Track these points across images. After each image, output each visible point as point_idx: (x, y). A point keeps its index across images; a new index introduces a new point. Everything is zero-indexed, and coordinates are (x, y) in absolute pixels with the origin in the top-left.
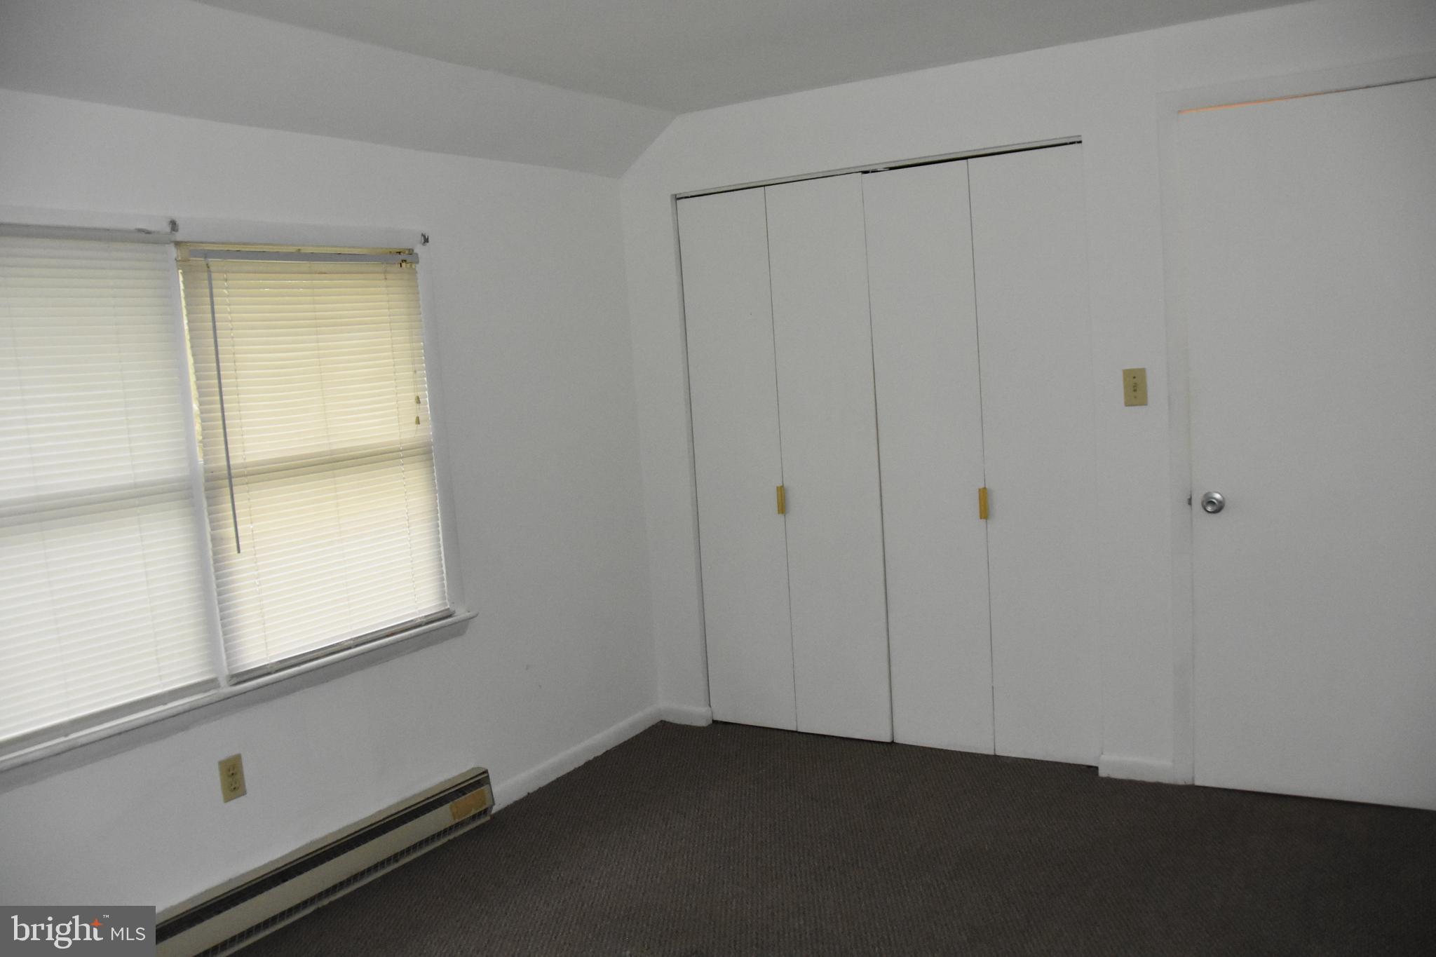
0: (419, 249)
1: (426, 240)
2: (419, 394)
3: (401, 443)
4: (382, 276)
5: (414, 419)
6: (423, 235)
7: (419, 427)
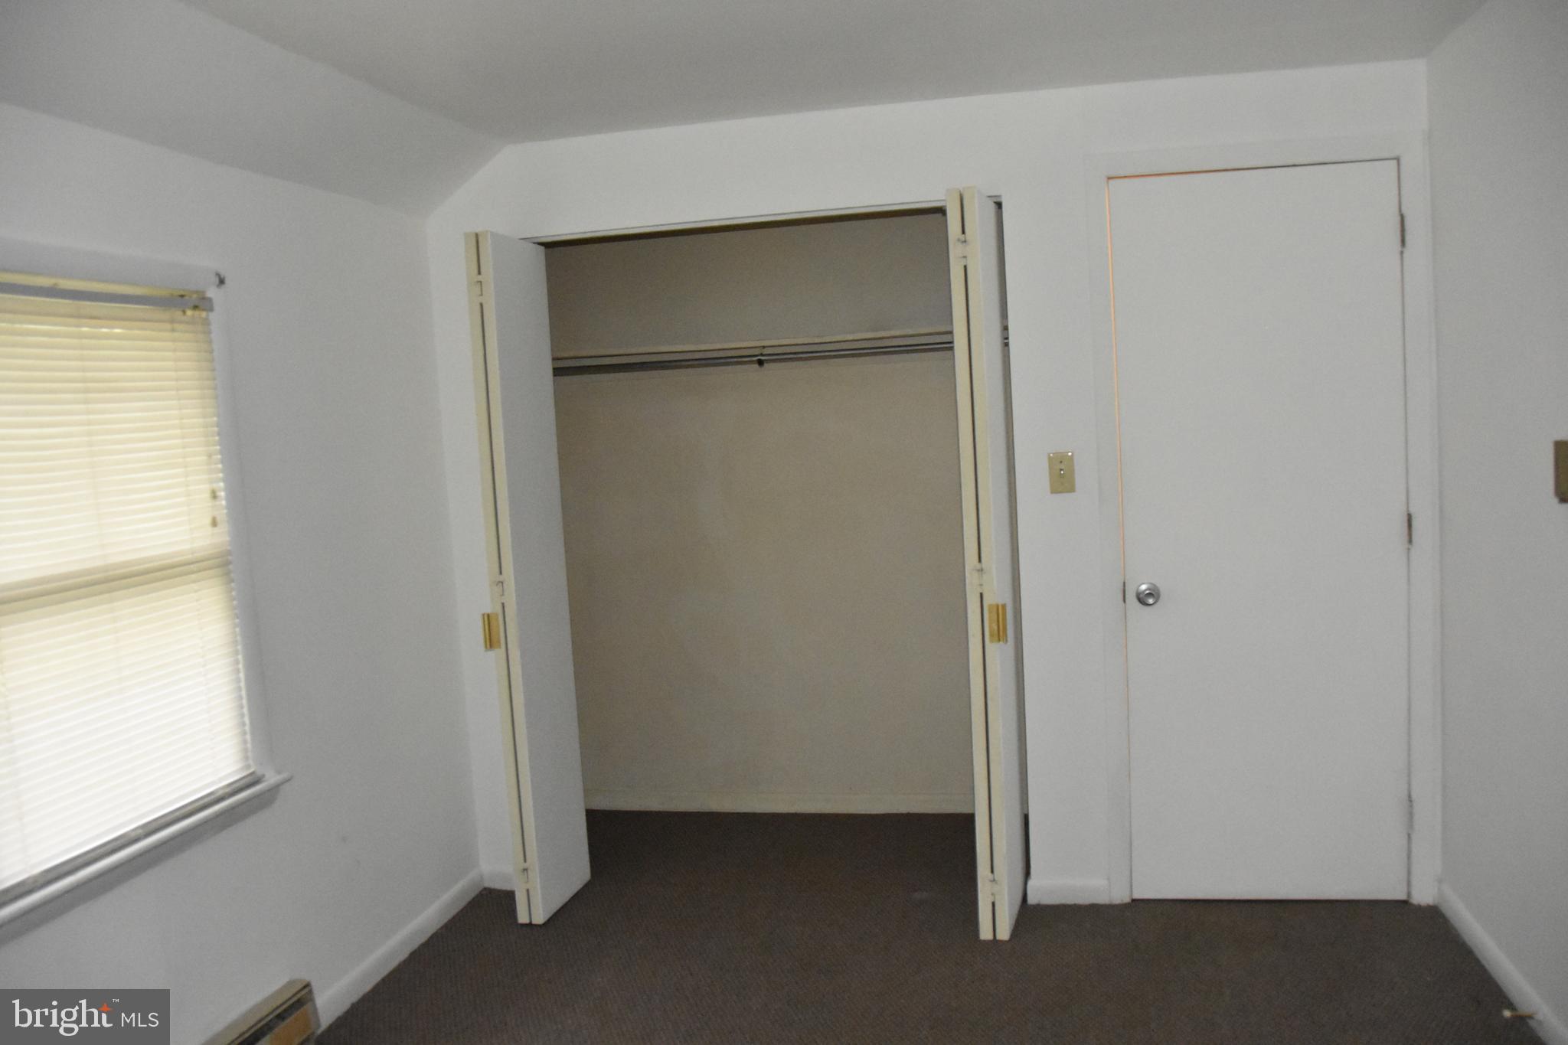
0: (212, 293)
1: (222, 282)
2: (215, 486)
3: (192, 553)
4: (168, 326)
5: (208, 521)
6: (218, 275)
7: (216, 530)
